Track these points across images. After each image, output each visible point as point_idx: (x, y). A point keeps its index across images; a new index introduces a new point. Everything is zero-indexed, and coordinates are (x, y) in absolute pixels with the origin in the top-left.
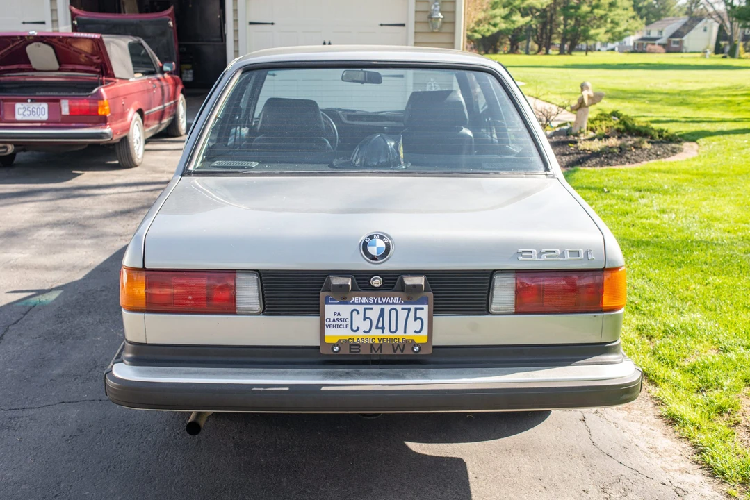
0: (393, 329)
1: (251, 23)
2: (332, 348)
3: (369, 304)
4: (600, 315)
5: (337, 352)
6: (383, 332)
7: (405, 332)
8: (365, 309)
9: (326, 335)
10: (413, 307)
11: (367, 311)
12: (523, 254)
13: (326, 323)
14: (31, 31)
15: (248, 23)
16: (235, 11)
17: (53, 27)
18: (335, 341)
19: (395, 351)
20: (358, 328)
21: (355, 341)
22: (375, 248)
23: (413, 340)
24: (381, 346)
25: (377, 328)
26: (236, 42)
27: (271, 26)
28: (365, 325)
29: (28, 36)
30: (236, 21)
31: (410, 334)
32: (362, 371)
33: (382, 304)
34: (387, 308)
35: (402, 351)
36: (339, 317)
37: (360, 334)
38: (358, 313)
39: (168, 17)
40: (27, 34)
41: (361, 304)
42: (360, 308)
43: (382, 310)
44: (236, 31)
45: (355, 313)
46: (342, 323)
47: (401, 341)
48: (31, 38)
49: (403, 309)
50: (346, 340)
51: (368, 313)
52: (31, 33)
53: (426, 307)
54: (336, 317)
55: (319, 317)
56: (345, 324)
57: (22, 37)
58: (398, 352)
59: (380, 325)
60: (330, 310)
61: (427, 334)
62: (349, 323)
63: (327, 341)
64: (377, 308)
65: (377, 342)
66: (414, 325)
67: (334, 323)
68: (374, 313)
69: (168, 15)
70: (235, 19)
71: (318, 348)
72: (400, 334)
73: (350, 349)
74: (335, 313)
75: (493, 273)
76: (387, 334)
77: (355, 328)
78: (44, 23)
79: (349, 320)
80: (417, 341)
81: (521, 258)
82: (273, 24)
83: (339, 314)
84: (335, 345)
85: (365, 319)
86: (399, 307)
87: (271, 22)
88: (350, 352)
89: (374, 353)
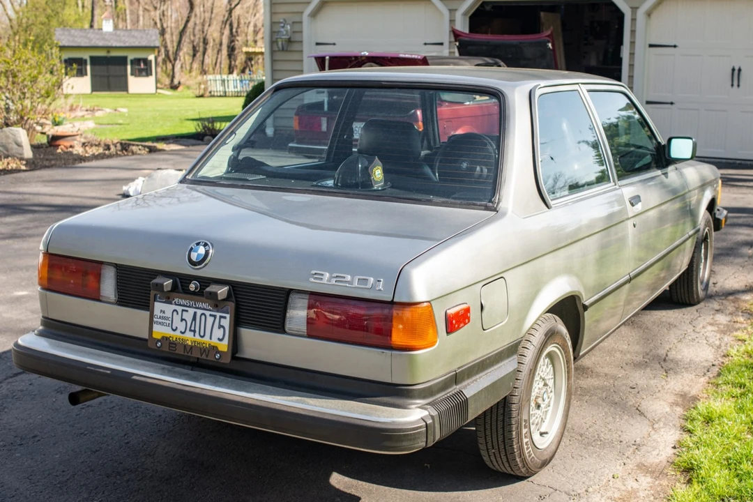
0: (202, 334)
1: (651, 46)
2: (156, 343)
3: (186, 306)
4: (388, 352)
5: (159, 347)
6: (194, 336)
7: (211, 338)
8: (183, 310)
9: (154, 330)
10: (218, 315)
11: (184, 312)
12: (316, 276)
13: (155, 320)
14: (363, 51)
15: (648, 46)
16: (633, 32)
17: (450, 48)
18: (159, 337)
19: (201, 355)
20: (177, 328)
21: (174, 340)
22: (196, 254)
23: (217, 347)
24: (191, 347)
25: (190, 330)
26: (631, 66)
27: (673, 49)
28: (181, 326)
29: (361, 57)
30: (633, 43)
31: (214, 341)
32: (177, 369)
33: (196, 308)
34: (199, 312)
35: (207, 356)
36: (164, 315)
37: (177, 334)
38: (177, 314)
39: (547, 38)
40: (359, 55)
41: (180, 305)
42: (179, 309)
43: (195, 313)
44: (632, 54)
45: (175, 313)
46: (166, 321)
47: (207, 346)
48: (363, 58)
49: (211, 315)
50: (166, 337)
51: (185, 315)
52: (363, 53)
53: (228, 316)
54: (162, 315)
55: (148, 313)
56: (168, 322)
57: (356, 57)
58: (204, 357)
59: (193, 328)
60: (158, 307)
61: (227, 344)
62: (170, 322)
63: (155, 336)
64: (191, 311)
65: (190, 344)
66: (218, 333)
67: (160, 320)
68: (188, 316)
69: (548, 36)
70: (633, 40)
71: (146, 340)
72: (207, 339)
73: (170, 347)
74: (161, 311)
75: (289, 292)
76: (197, 338)
77: (174, 328)
78: (442, 44)
79: (170, 319)
80: (220, 349)
81: (312, 280)
82: (675, 46)
83: (164, 312)
84: (159, 341)
85: (182, 320)
86: (208, 313)
87: (673, 44)
88: (169, 349)
89: (186, 354)
